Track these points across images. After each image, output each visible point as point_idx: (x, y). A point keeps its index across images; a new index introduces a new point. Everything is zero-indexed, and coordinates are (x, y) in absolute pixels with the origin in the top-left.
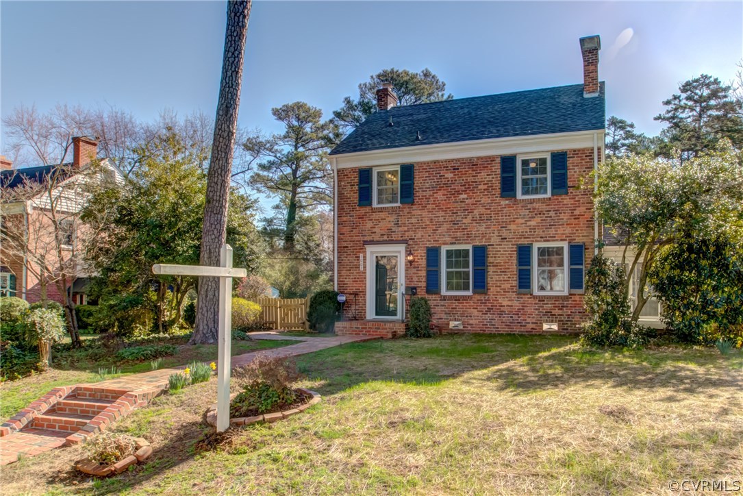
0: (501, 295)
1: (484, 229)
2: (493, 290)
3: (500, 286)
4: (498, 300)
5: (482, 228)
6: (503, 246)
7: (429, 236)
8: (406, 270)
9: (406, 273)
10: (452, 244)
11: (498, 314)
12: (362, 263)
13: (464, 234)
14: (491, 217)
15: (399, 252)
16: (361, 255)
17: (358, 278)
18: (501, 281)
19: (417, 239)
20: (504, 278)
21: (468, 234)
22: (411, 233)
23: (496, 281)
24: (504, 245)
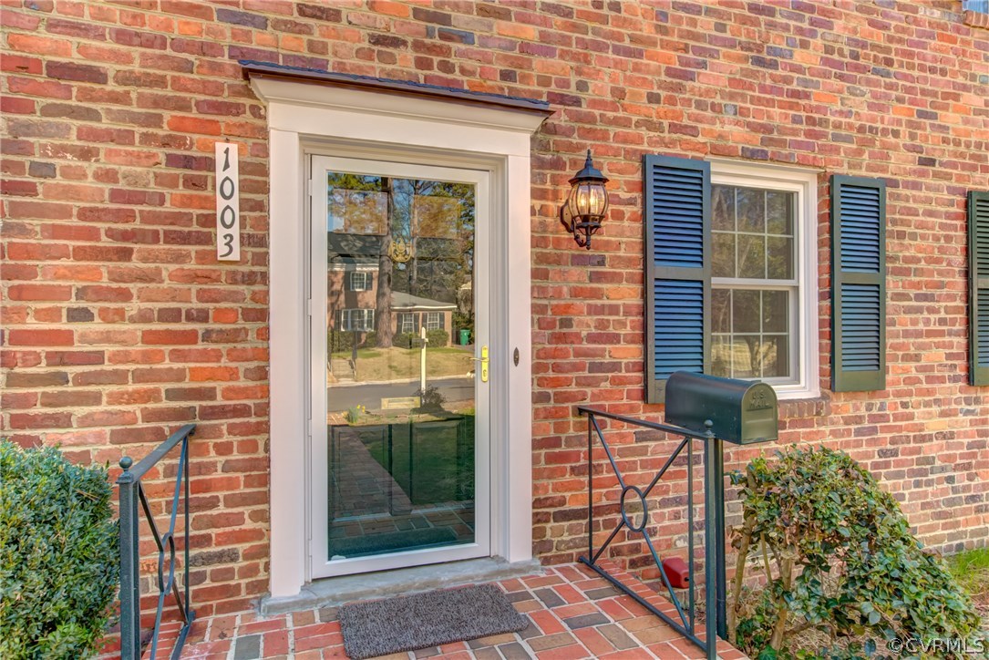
0: (921, 392)
1: (865, 111)
2: (895, 370)
3: (917, 358)
4: (910, 417)
5: (860, 105)
6: (923, 193)
7: (653, 98)
8: (535, 274)
9: (537, 291)
10: (752, 155)
11: (912, 473)
12: (228, 206)
13: (796, 120)
14: (889, 62)
15: (497, 164)
16: (227, 155)
17: (202, 317)
18: (918, 334)
19: (594, 104)
20: (927, 322)
21: (811, 121)
22: (557, 66)
23: (907, 334)
24: (928, 188)
